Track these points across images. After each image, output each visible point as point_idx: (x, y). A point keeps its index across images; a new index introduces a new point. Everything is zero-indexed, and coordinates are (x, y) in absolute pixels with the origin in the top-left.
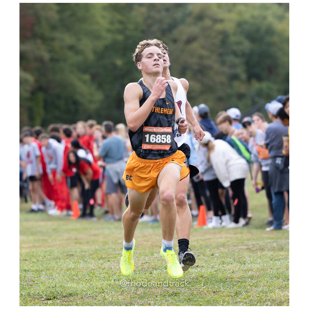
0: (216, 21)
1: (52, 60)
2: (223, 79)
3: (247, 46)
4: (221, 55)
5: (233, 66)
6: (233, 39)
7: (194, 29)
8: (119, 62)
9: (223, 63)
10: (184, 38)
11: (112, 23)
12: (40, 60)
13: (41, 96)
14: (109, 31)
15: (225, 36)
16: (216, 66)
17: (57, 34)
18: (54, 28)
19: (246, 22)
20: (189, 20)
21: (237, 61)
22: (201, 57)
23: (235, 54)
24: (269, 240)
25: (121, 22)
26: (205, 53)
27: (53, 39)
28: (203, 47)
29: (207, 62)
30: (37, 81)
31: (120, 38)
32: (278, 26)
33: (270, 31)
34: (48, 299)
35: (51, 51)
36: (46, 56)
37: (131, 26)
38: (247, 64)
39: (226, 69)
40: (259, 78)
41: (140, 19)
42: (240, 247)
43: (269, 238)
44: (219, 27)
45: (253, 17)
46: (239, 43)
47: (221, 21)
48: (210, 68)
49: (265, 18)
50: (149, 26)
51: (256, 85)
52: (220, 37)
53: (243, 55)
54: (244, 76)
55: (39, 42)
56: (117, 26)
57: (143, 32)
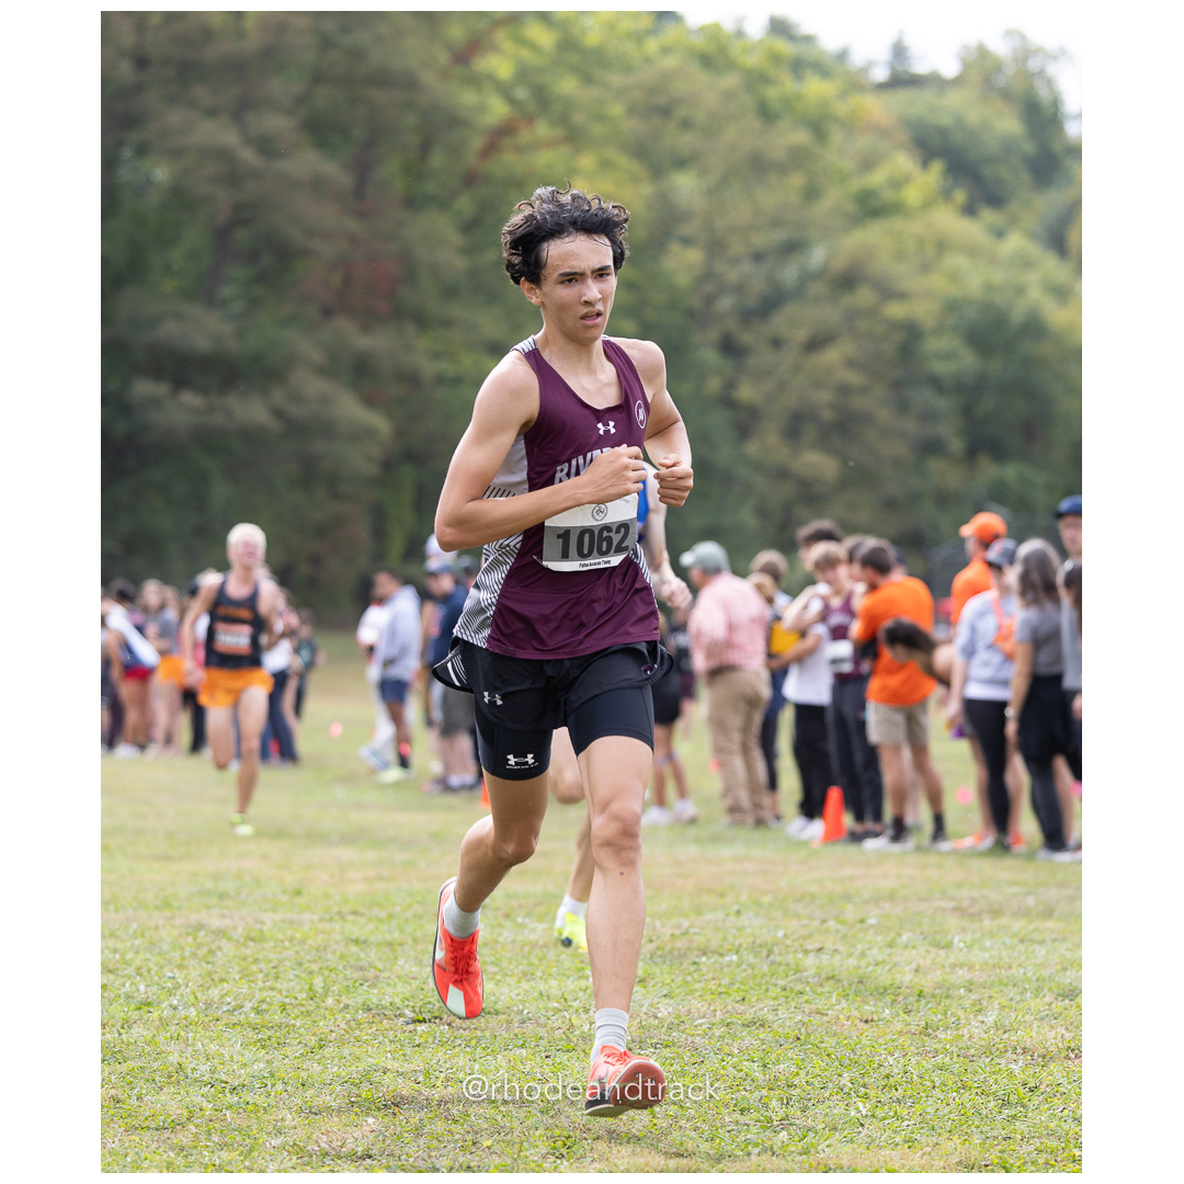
0: (889, 293)
1: (440, 380)
2: (901, 450)
3: (967, 361)
4: (897, 385)
5: (928, 416)
6: (933, 345)
7: (829, 314)
9: (903, 407)
10: (801, 335)
12: (410, 377)
13: (408, 474)
15: (911, 334)
16: (884, 415)
17: (457, 311)
18: (451, 292)
20: (817, 288)
21: (942, 404)
22: (844, 390)
23: (936, 383)
24: (1014, 889)
26: (854, 378)
27: (447, 323)
28: (851, 364)
29: (859, 403)
30: (399, 433)
32: (1055, 315)
33: (1034, 328)
34: (419, 1021)
36: (429, 368)
37: (658, 298)
38: (967, 412)
39: (910, 425)
40: (999, 453)
41: (683, 280)
42: (935, 904)
43: (1015, 883)
44: (896, 310)
45: (989, 287)
46: (948, 356)
47: (901, 296)
48: (867, 418)
49: (1020, 290)
50: (709, 300)
51: (989, 471)
52: (899, 337)
53: (958, 388)
54: (957, 445)
55: (410, 329)
57: (690, 314)
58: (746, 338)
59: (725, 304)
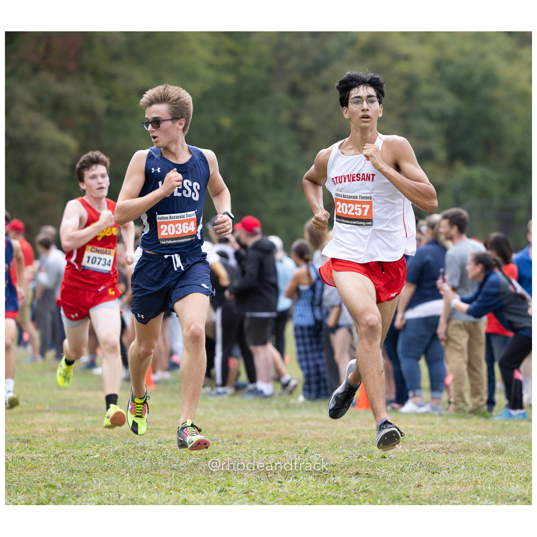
0: (398, 57)
1: (109, 112)
3: (449, 102)
4: (403, 116)
5: (423, 136)
6: (425, 89)
8: (226, 122)
11: (216, 53)
12: (90, 112)
14: (210, 66)
15: (412, 83)
17: (119, 68)
18: (116, 57)
19: (449, 62)
20: (351, 53)
21: (431, 128)
23: (428, 115)
25: (233, 53)
27: (113, 77)
30: (82, 148)
31: (229, 79)
32: (504, 71)
33: (490, 78)
35: (108, 97)
36: (101, 104)
37: (249, 60)
38: (449, 134)
40: (469, 160)
41: (266, 49)
42: (430, 446)
44: (403, 67)
45: (462, 53)
46: (435, 98)
47: (407, 58)
49: (483, 56)
50: (282, 61)
51: (463, 172)
52: (404, 85)
53: (442, 118)
54: (441, 155)
55: (89, 80)
56: (226, 59)
57: (270, 70)
58: (306, 86)
59: (293, 63)
